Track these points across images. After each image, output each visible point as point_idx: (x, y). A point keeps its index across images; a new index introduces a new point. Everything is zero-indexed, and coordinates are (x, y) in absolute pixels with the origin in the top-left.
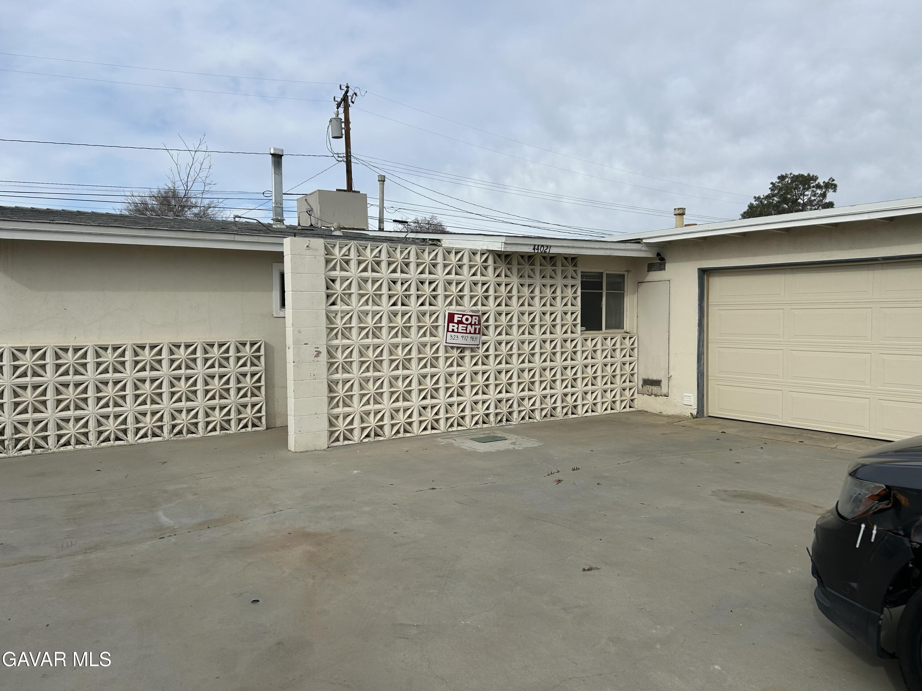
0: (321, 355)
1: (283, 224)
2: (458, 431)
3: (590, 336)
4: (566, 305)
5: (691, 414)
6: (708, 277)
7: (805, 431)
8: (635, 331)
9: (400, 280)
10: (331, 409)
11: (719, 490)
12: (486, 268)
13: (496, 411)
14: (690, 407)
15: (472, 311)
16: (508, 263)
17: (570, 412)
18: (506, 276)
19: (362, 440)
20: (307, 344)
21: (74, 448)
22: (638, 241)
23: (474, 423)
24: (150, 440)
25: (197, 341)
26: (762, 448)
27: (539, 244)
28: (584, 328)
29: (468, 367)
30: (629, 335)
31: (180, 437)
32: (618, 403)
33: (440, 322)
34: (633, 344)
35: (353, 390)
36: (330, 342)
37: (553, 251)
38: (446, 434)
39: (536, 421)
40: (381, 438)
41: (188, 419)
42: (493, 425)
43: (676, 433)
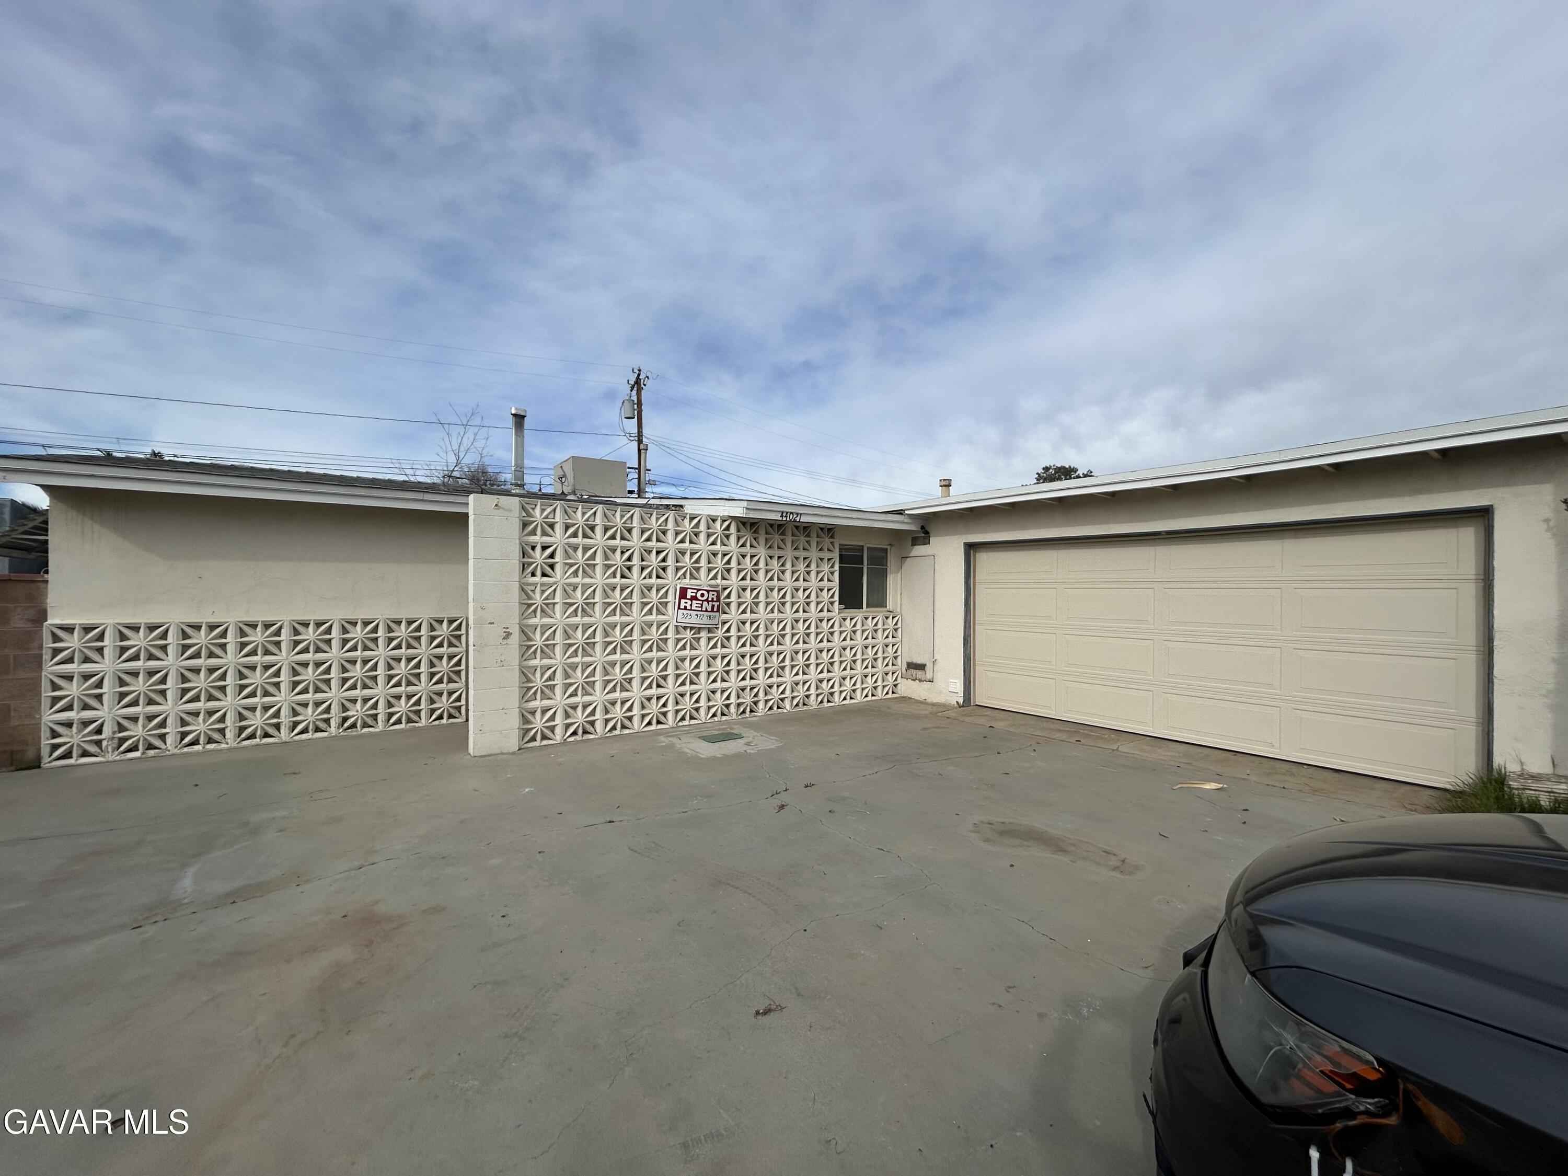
0: (512, 637)
1: (524, 489)
2: (691, 725)
3: (849, 615)
4: (821, 580)
5: (957, 702)
6: (975, 552)
7: (1082, 727)
8: (899, 610)
9: (619, 548)
10: (526, 701)
11: (983, 822)
12: (728, 537)
13: (738, 701)
14: (956, 695)
15: (710, 586)
16: (755, 532)
17: (826, 700)
18: (751, 546)
19: (565, 740)
20: (493, 623)
21: (204, 748)
22: (900, 512)
23: (710, 715)
24: (310, 737)
25: (380, 617)
26: (1035, 750)
27: (787, 510)
28: (843, 606)
29: (703, 650)
30: (892, 614)
31: (352, 732)
32: (880, 689)
33: (670, 598)
34: (896, 624)
35: (556, 680)
36: (525, 621)
37: (804, 519)
38: (674, 729)
39: (785, 711)
40: (591, 737)
41: (363, 710)
42: (734, 717)
43: (938, 727)
